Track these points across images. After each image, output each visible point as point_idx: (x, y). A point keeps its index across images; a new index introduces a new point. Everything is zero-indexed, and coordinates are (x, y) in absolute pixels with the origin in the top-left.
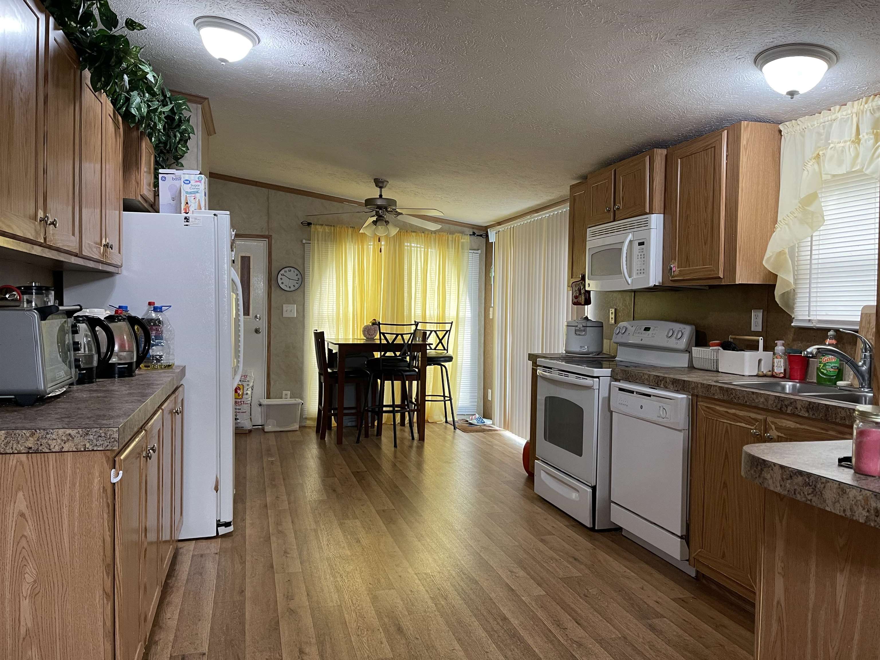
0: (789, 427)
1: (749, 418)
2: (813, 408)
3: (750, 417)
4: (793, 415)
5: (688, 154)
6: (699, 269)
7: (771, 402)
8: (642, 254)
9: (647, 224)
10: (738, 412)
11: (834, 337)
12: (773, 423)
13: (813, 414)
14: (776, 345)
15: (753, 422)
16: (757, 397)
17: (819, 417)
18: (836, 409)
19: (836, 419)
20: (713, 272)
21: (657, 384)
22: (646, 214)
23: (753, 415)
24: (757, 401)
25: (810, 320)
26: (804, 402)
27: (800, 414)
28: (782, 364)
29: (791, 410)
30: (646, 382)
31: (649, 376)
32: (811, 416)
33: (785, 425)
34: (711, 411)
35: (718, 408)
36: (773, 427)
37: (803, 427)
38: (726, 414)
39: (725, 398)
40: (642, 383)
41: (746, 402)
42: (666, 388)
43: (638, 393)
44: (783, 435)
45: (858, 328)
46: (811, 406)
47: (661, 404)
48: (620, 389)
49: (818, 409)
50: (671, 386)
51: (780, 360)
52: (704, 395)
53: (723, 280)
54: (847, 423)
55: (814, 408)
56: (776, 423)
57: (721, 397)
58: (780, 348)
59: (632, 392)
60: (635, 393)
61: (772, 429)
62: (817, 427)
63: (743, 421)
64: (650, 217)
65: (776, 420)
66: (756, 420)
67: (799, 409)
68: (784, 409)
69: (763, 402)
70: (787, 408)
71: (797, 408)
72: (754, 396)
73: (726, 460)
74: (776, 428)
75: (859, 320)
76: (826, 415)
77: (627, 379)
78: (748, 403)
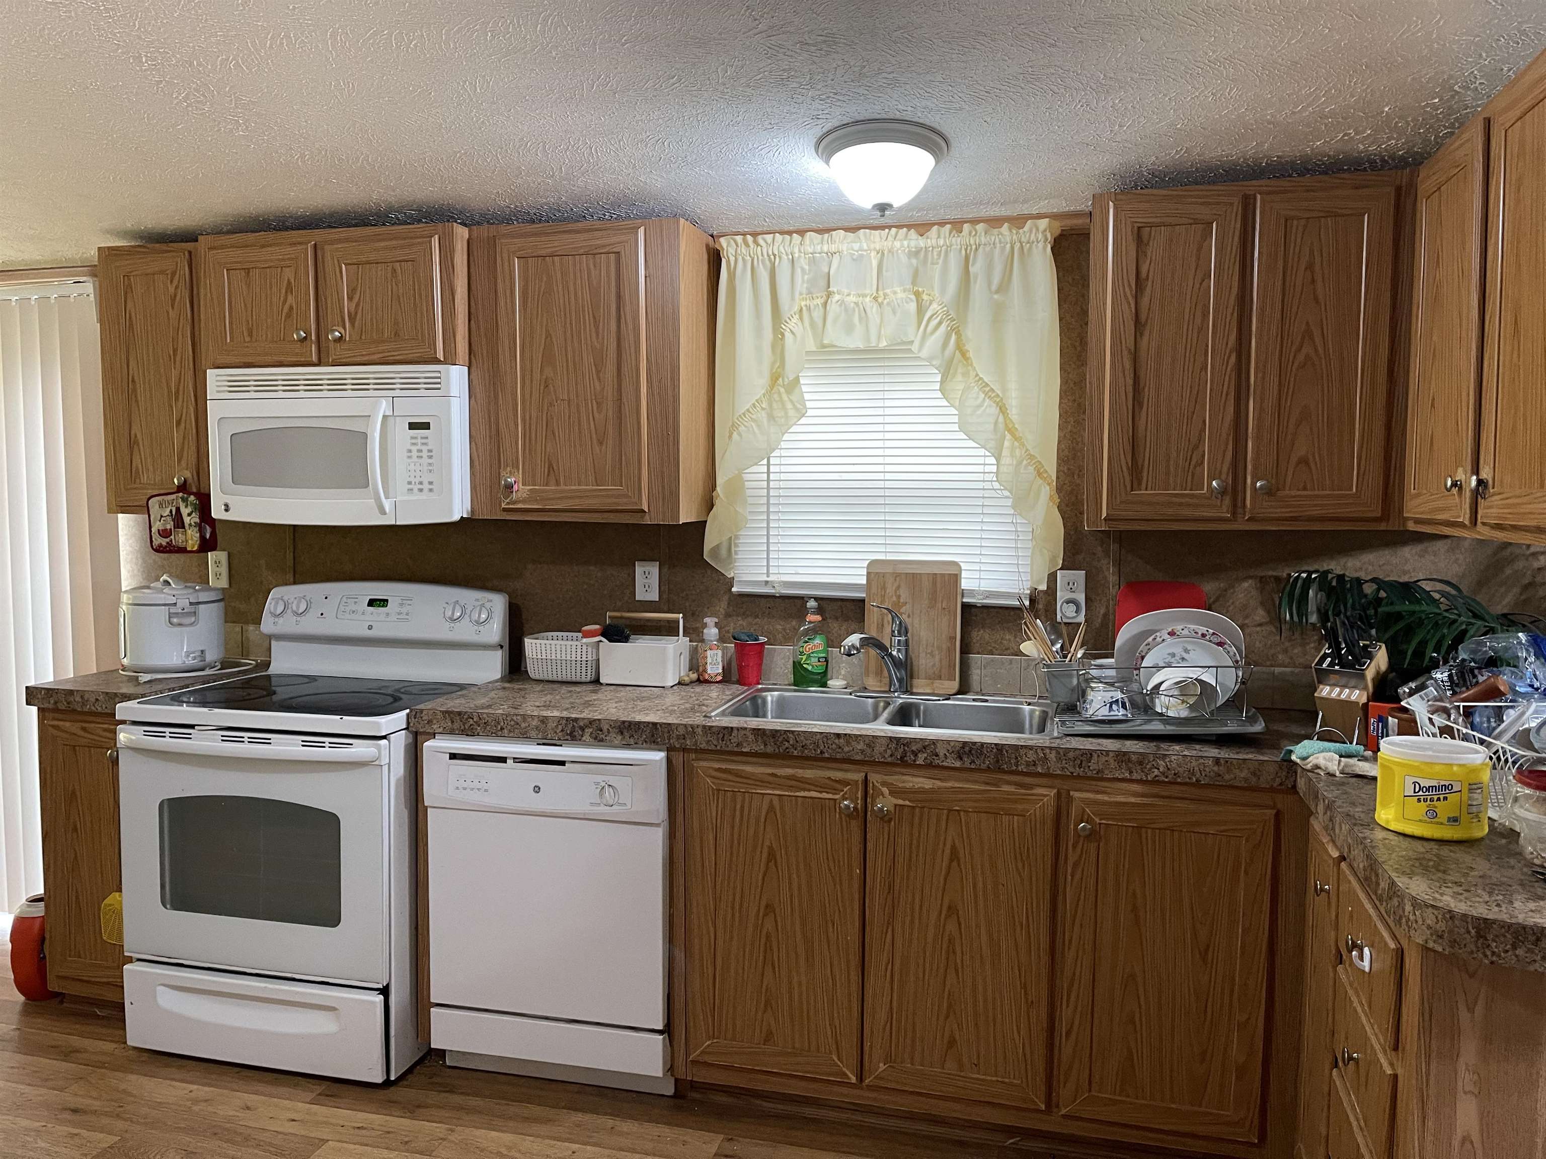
0: (919, 788)
1: (827, 781)
2: (970, 751)
3: (829, 778)
4: (929, 766)
5: (543, 252)
6: (586, 490)
7: (879, 749)
8: (425, 448)
9: (434, 384)
10: (800, 773)
11: (820, 611)
12: (884, 784)
13: (973, 762)
14: (705, 626)
15: (838, 786)
16: (848, 743)
17: (983, 766)
18: (1017, 750)
19: (1017, 766)
20: (625, 500)
21: (571, 734)
22: (437, 361)
23: (839, 775)
24: (846, 749)
25: (767, 582)
26: (952, 744)
27: (945, 764)
28: (720, 660)
29: (926, 759)
30: (533, 734)
31: (544, 720)
32: (967, 765)
33: (911, 785)
34: (730, 777)
35: (749, 769)
36: (885, 790)
37: (949, 784)
38: (771, 779)
39: (770, 749)
40: (524, 736)
41: (822, 752)
42: (602, 740)
43: (516, 760)
44: (907, 803)
45: (864, 595)
46: (967, 749)
47: (599, 778)
48: (453, 756)
49: (981, 754)
50: (618, 739)
51: (716, 652)
52: (713, 747)
53: (647, 517)
54: (1040, 770)
55: (973, 752)
56: (892, 784)
57: (759, 747)
58: (711, 632)
59: (503, 760)
60: (510, 762)
61: (883, 794)
62: (975, 782)
63: (812, 787)
64: (448, 372)
65: (889, 779)
66: (845, 783)
67: (941, 755)
68: (910, 758)
69: (862, 751)
70: (916, 755)
71: (937, 755)
72: (842, 740)
73: (772, 864)
74: (891, 793)
75: (864, 582)
76: (998, 761)
77: (469, 732)
78: (826, 755)
